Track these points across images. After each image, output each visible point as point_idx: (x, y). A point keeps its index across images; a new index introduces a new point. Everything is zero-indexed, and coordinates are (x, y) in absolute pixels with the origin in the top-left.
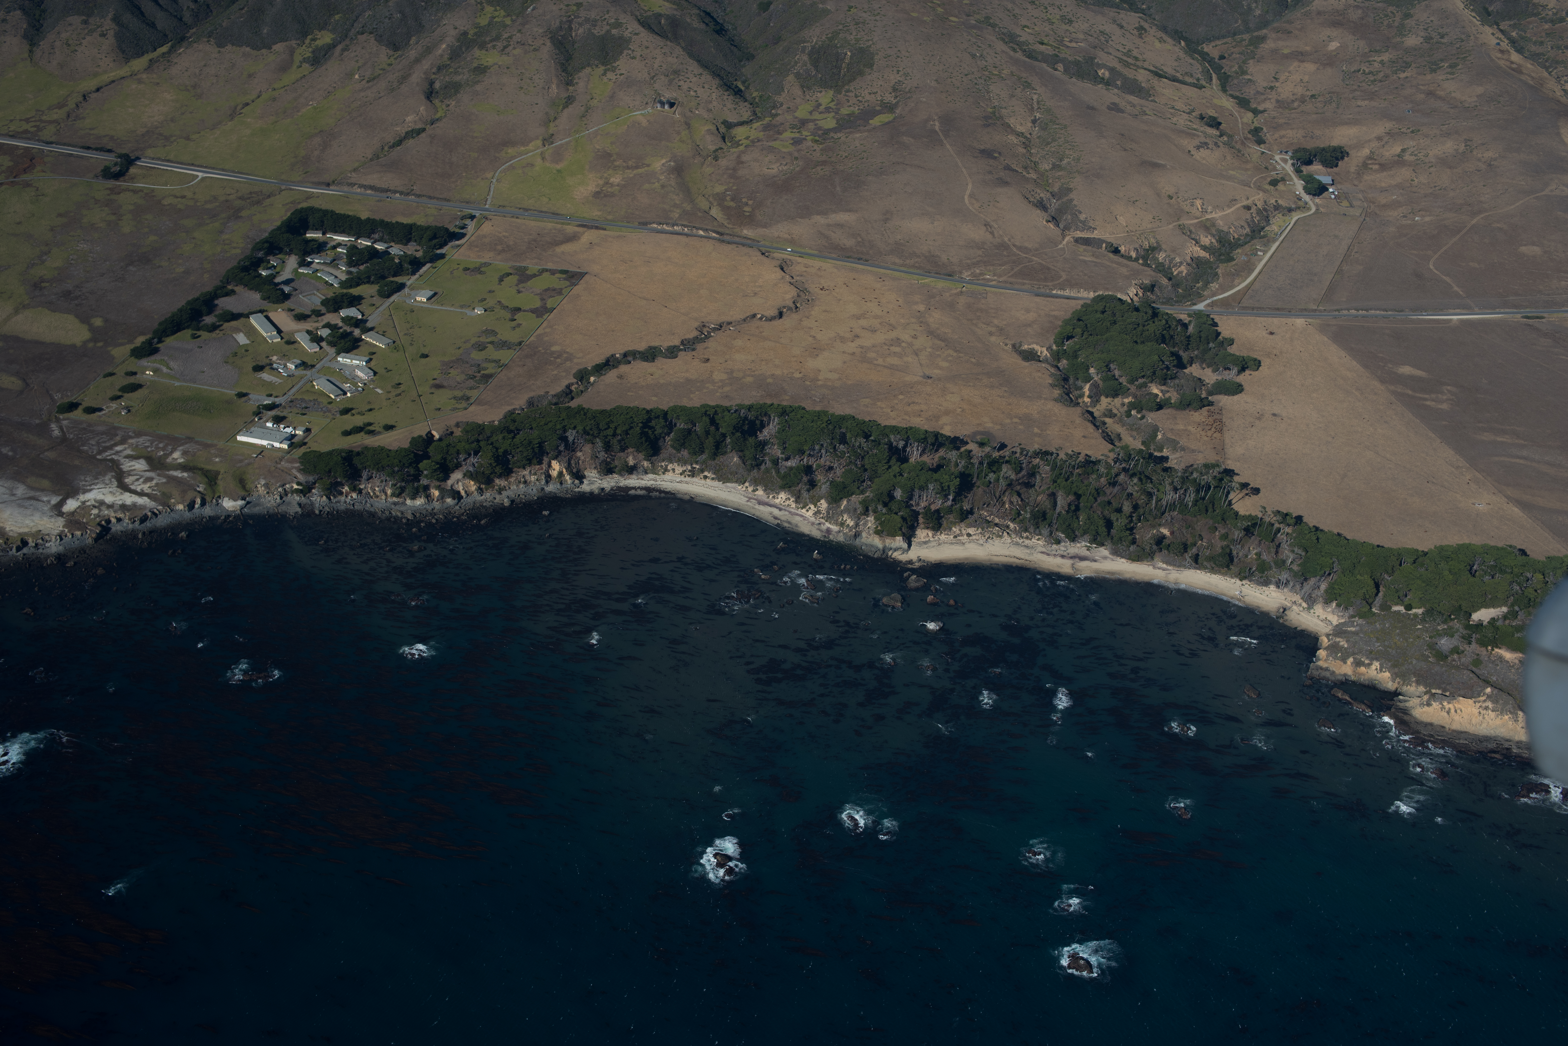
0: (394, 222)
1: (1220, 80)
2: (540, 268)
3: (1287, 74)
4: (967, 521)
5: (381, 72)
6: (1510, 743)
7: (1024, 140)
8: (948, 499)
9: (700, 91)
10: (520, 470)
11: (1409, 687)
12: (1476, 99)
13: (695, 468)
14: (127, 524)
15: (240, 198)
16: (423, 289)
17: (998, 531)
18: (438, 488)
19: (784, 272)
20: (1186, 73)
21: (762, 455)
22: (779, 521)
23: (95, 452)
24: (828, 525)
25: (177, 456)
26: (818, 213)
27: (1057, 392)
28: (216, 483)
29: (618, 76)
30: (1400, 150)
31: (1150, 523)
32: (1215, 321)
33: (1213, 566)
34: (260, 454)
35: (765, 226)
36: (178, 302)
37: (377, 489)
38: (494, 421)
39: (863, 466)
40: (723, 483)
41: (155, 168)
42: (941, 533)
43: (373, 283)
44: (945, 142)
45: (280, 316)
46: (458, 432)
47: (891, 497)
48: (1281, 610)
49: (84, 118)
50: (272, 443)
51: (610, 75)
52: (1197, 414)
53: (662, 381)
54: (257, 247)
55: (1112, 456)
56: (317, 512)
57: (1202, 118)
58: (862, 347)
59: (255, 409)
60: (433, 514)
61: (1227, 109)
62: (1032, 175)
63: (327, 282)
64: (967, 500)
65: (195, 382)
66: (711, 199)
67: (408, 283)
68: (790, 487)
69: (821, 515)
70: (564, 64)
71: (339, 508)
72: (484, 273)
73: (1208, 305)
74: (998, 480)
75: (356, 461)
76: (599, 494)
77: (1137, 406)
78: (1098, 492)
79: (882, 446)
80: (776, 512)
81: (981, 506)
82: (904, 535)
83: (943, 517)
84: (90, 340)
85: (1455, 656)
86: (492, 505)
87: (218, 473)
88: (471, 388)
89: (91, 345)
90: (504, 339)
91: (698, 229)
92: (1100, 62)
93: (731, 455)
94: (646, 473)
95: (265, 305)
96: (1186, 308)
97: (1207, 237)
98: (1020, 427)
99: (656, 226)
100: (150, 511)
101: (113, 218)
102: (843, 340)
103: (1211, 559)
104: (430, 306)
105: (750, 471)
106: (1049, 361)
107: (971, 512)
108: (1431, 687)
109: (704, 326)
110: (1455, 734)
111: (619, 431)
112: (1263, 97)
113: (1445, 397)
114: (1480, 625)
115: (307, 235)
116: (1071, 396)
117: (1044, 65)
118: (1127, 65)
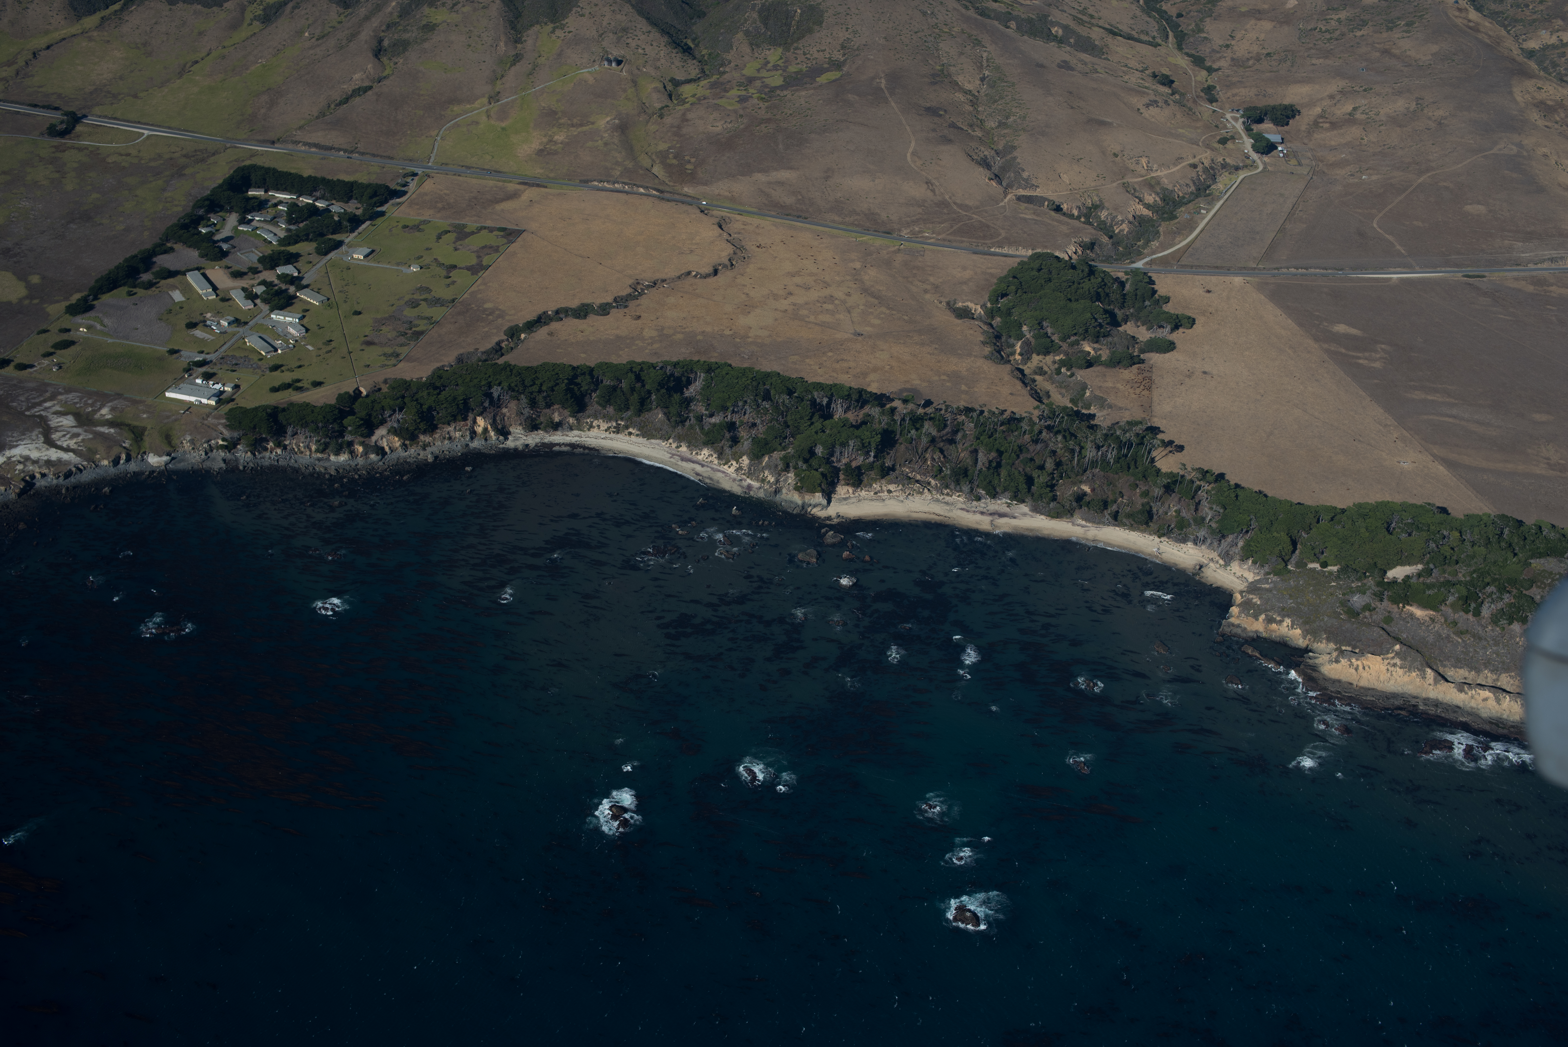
0: (335, 179)
1: (1176, 38)
2: (479, 225)
3: (1243, 32)
4: (888, 478)
5: (331, 30)
6: (1417, 700)
7: (971, 98)
8: (870, 456)
9: (648, 49)
10: (444, 426)
11: (1319, 644)
12: (1430, 57)
13: (620, 424)
14: (51, 480)
15: (185, 156)
16: (361, 246)
17: (919, 487)
18: (362, 444)
19: (722, 229)
20: (1142, 31)
21: (687, 412)
22: (701, 478)
23: (24, 408)
24: (749, 481)
25: (105, 412)
26: (760, 171)
27: (987, 350)
28: (142, 439)
29: (567, 34)
30: (1351, 109)
31: (1071, 479)
32: (1153, 279)
33: (1133, 523)
34: (187, 410)
35: (705, 184)
36: (115, 259)
37: (301, 445)
38: (422, 378)
39: (785, 422)
40: (648, 439)
41: (101, 125)
42: (862, 489)
43: (311, 240)
44: (890, 99)
45: (217, 274)
46: (385, 389)
47: (812, 453)
48: (1198, 567)
49: (33, 76)
50: (199, 399)
51: (559, 33)
52: (1126, 371)
53: (592, 338)
54: (198, 204)
55: (1036, 413)
56: (241, 468)
57: (1154, 76)
58: (794, 305)
59: (186, 366)
60: (356, 470)
61: (1182, 67)
62: (977, 133)
63: (265, 240)
64: (889, 456)
65: (128, 339)
66: (654, 157)
67: (347, 241)
68: (713, 443)
69: (743, 472)
70: (512, 22)
71: (264, 464)
72: (423, 230)
73: (1147, 263)
74: (919, 437)
75: (281, 417)
76: (524, 450)
77: (1067, 364)
78: (1021, 448)
79: (805, 402)
80: (698, 468)
81: (903, 463)
82: (823, 491)
83: (864, 473)
84: (26, 297)
85: (1367, 613)
86: (415, 461)
87: (144, 429)
88: (402, 345)
89: (27, 302)
90: (437, 296)
91: (638, 186)
92: (1053, 20)
93: (656, 411)
94: (571, 429)
95: (203, 262)
96: (1125, 266)
97: (1151, 195)
98: (948, 384)
99: (597, 184)
100: (75, 467)
101: (57, 175)
102: (776, 297)
103: (1129, 516)
104: (366, 263)
105: (674, 427)
106: (983, 318)
107: (893, 469)
108: (1342, 644)
109: (638, 283)
110: (1362, 691)
111: (544, 388)
112: (1218, 55)
113: (1378, 356)
114: (1394, 582)
115: (250, 193)
116: (1002, 353)
117: (996, 23)
118: (1081, 22)
